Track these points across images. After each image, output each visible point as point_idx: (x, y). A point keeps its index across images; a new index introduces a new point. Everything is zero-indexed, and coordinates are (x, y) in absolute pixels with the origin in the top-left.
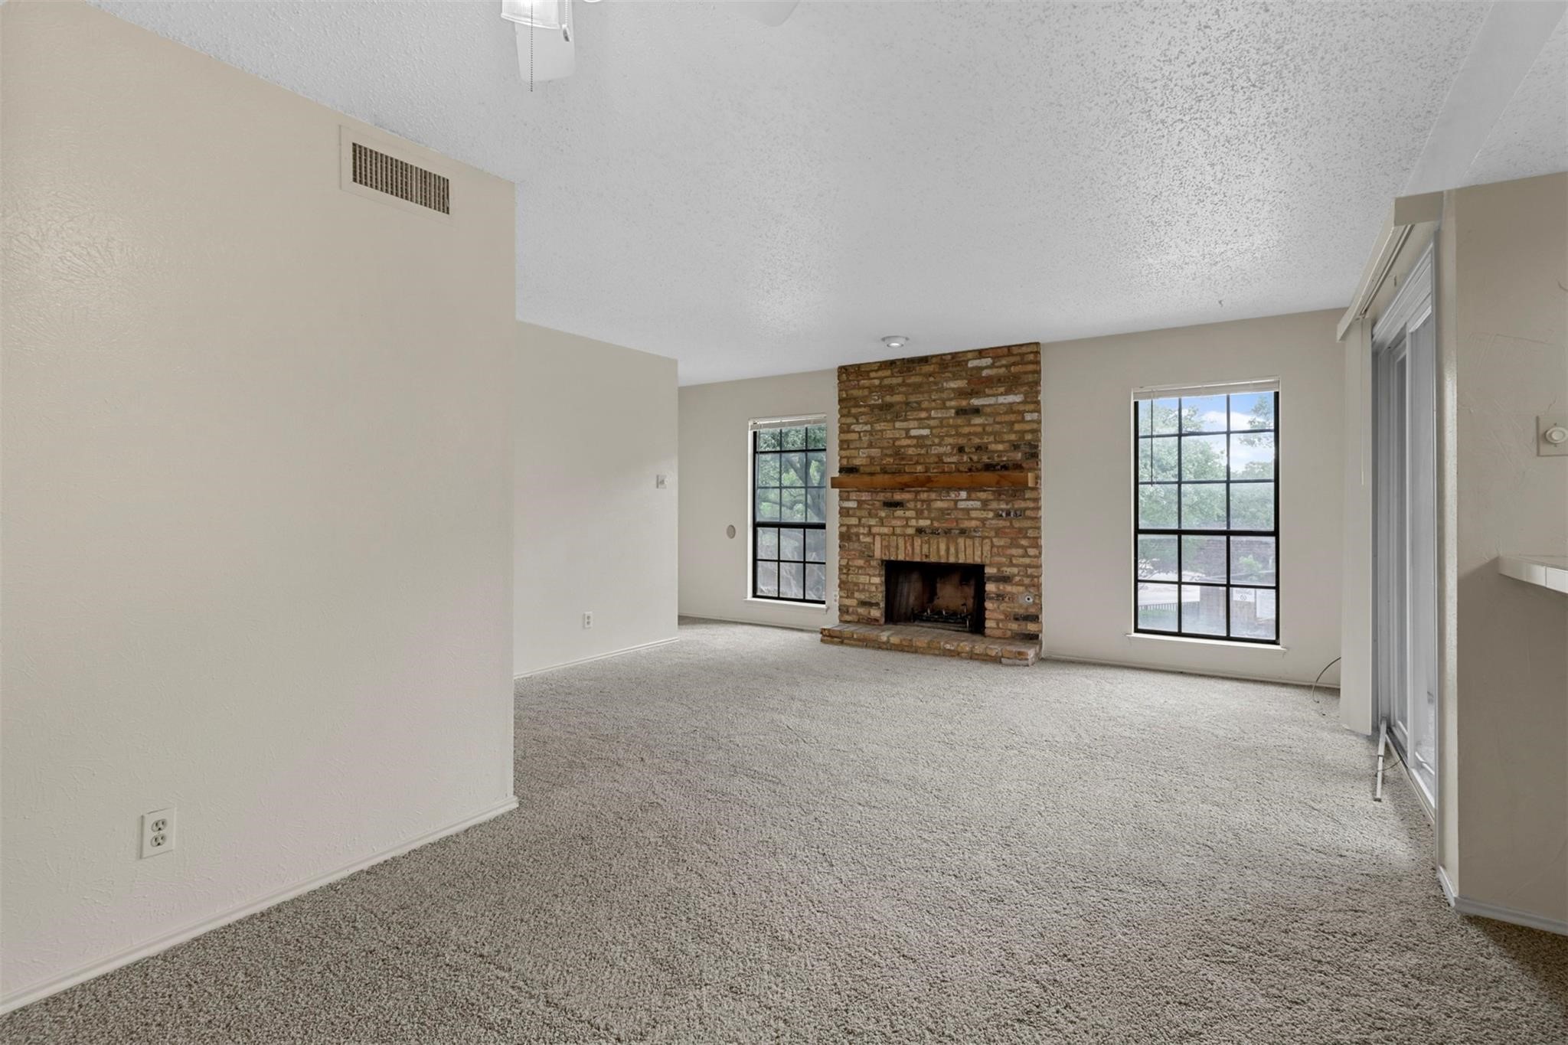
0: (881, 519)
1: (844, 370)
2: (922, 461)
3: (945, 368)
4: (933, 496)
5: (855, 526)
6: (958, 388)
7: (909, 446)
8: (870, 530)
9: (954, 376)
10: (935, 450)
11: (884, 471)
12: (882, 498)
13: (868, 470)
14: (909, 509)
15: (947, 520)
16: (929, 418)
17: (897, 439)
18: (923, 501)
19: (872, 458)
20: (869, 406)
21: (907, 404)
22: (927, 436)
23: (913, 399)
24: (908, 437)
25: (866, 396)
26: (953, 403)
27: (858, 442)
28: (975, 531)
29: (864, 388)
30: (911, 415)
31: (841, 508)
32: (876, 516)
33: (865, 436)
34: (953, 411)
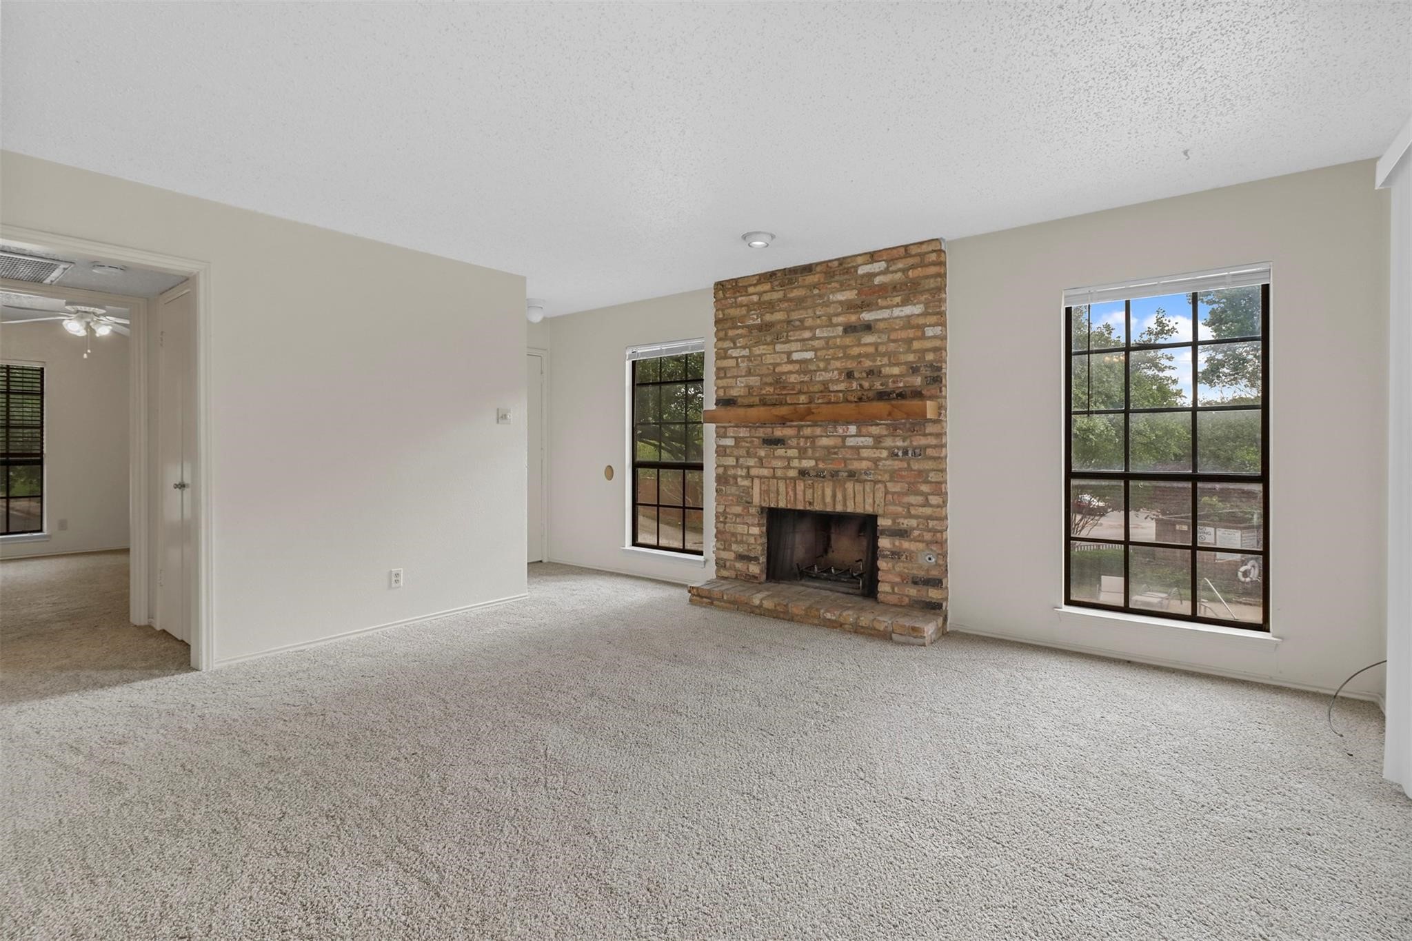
0: (761, 459)
1: (720, 286)
2: (805, 389)
3: (833, 277)
4: (818, 431)
5: (733, 467)
6: (846, 300)
7: (791, 372)
8: (748, 472)
9: (841, 286)
10: (820, 377)
11: (763, 403)
12: (762, 435)
13: (746, 401)
14: (791, 448)
15: (833, 459)
16: (814, 338)
17: (778, 364)
18: (807, 438)
19: (750, 388)
20: (747, 327)
21: (789, 322)
22: (811, 360)
23: (795, 316)
24: (791, 362)
25: (744, 316)
26: (841, 319)
27: (735, 370)
28: (866, 474)
29: (742, 306)
30: (794, 335)
31: (718, 446)
32: (755, 455)
33: (743, 362)
34: (841, 329)
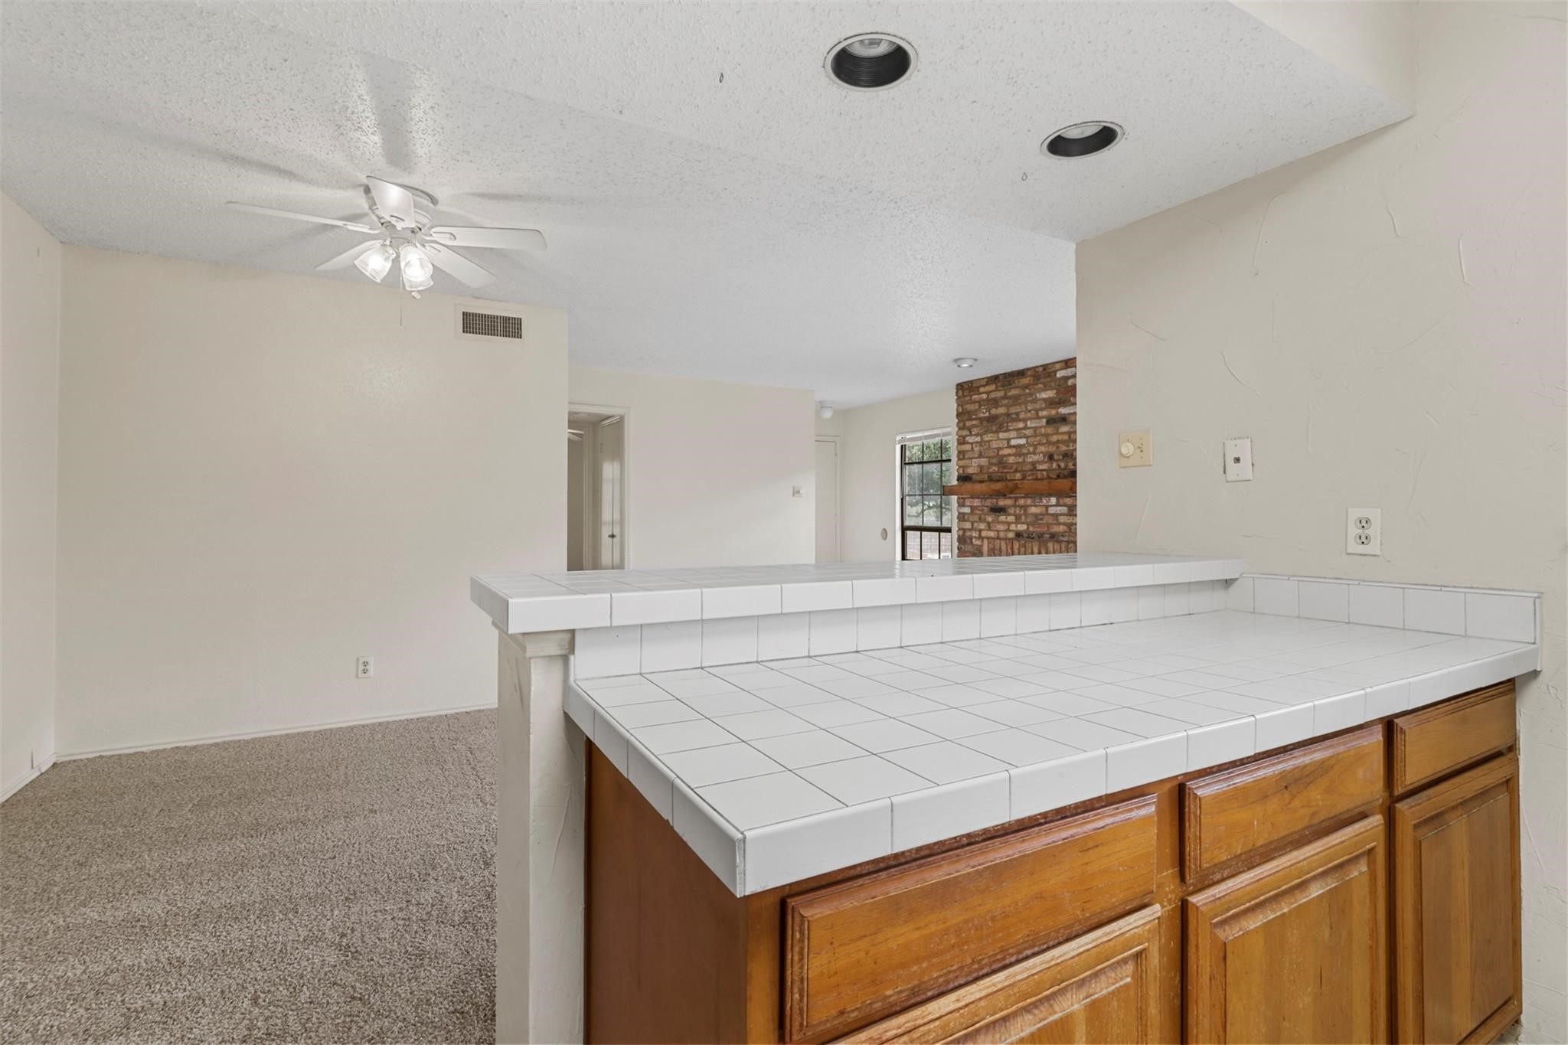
0: (989, 524)
1: (960, 387)
2: (1020, 469)
3: (1038, 379)
4: (1029, 501)
5: (970, 530)
6: (1049, 398)
7: (1010, 455)
8: (980, 534)
9: (1045, 386)
10: (1030, 459)
11: (991, 479)
12: (989, 504)
13: (979, 478)
14: (1009, 515)
15: (1040, 524)
16: (1025, 428)
17: (1001, 449)
18: (1021, 507)
19: (981, 467)
20: (979, 419)
21: (1008, 415)
22: (1024, 445)
23: (1013, 410)
24: (1010, 447)
25: (976, 411)
26: (1044, 413)
27: (971, 453)
28: (1063, 536)
29: (975, 402)
30: (1012, 426)
31: (959, 513)
32: (985, 521)
33: (976, 446)
34: (1044, 420)
